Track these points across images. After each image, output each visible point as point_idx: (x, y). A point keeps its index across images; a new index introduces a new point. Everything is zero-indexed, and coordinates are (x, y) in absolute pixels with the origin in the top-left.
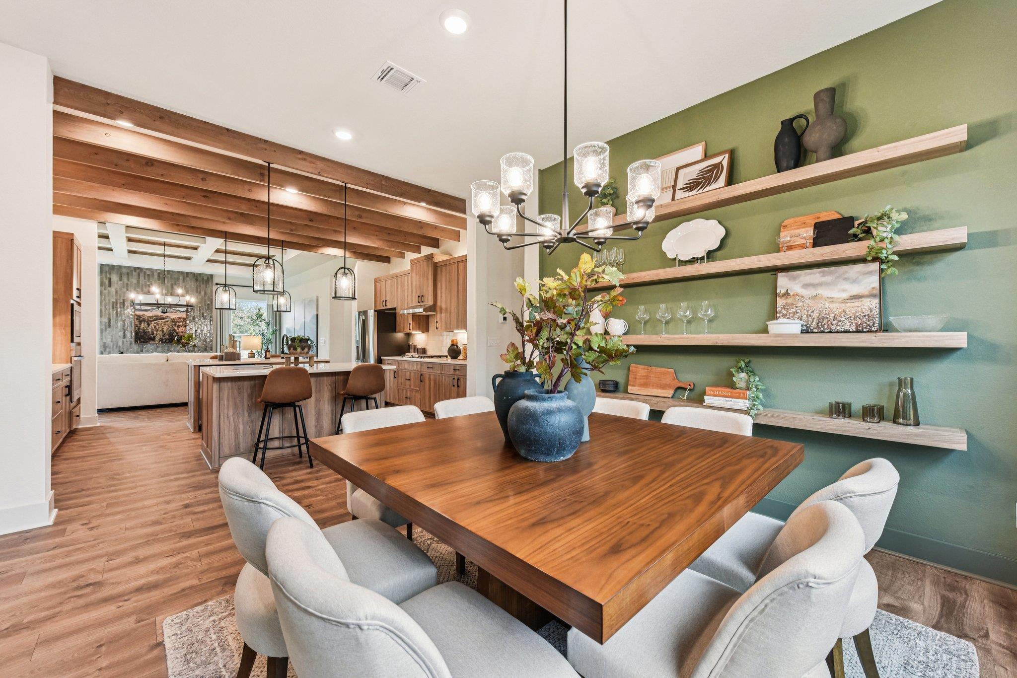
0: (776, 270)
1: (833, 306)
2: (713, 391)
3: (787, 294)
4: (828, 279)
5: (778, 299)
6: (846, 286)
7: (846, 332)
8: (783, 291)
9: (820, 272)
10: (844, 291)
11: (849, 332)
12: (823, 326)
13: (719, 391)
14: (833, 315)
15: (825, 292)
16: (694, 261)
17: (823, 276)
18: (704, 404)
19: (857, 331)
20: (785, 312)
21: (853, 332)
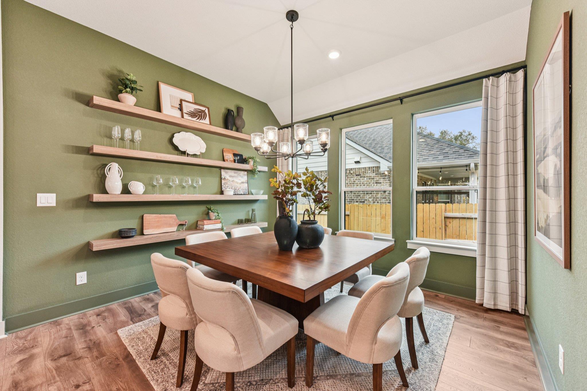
0: (221, 168)
1: (238, 185)
2: (207, 222)
3: (225, 179)
4: (236, 175)
5: (222, 180)
6: (240, 178)
7: (241, 194)
8: (224, 177)
9: (234, 172)
10: (240, 180)
11: (242, 194)
12: (236, 192)
13: (210, 222)
14: (238, 188)
15: (235, 180)
16: (195, 155)
17: (234, 173)
18: (204, 230)
19: (244, 194)
20: (225, 186)
21: (243, 195)
